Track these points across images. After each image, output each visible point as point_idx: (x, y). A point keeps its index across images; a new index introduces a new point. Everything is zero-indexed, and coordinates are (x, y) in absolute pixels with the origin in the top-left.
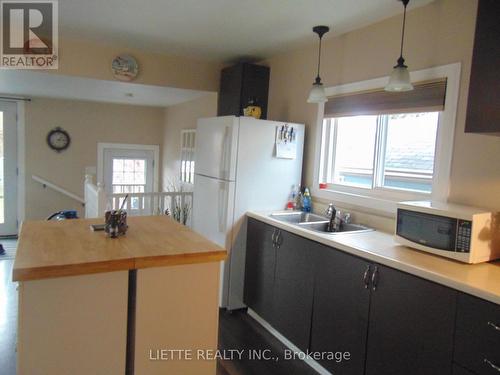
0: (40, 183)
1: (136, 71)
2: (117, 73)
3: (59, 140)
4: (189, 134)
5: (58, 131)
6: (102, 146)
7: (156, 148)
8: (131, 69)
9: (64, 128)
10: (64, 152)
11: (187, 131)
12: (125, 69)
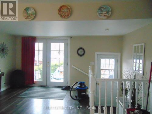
0: (75, 68)
1: (110, 13)
2: (100, 16)
3: (81, 52)
4: (138, 46)
5: (81, 48)
6: (96, 54)
7: (119, 54)
8: (108, 12)
9: (83, 47)
10: (83, 57)
11: (136, 45)
12: (104, 13)
